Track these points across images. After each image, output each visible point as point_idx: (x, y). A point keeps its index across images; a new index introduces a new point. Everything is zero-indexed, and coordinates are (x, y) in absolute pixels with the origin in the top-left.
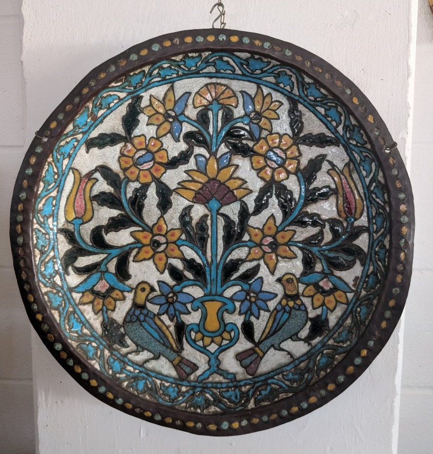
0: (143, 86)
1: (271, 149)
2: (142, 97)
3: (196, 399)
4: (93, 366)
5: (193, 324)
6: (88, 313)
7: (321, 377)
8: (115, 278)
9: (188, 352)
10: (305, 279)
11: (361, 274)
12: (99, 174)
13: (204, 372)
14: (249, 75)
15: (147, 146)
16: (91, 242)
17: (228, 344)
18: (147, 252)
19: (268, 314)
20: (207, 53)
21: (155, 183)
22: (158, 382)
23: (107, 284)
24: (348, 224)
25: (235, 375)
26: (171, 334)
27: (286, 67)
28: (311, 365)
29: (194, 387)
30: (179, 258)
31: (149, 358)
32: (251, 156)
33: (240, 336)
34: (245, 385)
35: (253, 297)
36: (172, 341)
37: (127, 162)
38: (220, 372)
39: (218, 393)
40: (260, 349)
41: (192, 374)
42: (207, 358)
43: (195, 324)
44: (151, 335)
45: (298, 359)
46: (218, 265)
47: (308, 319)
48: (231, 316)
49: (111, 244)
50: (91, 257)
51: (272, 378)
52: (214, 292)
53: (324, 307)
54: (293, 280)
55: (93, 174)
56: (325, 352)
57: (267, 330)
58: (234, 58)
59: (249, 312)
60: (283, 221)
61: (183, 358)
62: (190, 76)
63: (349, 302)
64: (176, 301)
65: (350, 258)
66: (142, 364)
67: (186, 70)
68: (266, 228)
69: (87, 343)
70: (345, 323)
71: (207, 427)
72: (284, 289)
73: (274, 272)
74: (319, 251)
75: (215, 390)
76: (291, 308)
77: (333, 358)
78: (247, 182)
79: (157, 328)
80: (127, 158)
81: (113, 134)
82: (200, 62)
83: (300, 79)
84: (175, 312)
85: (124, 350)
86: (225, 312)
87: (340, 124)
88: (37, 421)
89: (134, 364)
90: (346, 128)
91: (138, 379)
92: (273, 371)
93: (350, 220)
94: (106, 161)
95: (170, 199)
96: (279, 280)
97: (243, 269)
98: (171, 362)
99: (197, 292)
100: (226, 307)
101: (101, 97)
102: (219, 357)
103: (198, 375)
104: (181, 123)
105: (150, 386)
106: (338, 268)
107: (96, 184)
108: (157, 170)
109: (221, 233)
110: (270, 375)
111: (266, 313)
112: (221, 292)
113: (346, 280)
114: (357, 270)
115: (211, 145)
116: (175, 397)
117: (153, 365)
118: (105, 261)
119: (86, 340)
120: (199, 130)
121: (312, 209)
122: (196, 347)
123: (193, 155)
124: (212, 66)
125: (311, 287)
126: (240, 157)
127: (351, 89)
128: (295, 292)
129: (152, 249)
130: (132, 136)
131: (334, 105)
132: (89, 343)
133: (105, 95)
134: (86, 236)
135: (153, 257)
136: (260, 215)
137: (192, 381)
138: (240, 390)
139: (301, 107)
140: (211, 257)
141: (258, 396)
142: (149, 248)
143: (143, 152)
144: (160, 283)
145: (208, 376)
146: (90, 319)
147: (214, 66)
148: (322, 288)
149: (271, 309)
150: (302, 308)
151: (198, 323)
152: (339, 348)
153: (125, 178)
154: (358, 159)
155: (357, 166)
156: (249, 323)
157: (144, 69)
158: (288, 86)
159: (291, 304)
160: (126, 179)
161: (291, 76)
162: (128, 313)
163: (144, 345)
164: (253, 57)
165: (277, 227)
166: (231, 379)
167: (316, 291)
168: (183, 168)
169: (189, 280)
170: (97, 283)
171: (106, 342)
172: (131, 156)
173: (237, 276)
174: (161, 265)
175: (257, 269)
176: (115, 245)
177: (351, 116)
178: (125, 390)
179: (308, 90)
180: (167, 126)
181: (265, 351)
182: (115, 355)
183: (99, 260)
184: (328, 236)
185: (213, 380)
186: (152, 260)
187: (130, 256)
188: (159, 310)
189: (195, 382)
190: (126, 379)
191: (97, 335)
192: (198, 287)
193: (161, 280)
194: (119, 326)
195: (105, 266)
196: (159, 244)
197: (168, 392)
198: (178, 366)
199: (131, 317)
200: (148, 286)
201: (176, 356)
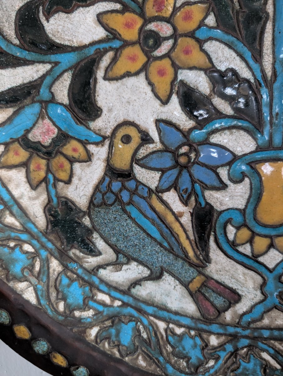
3: (243, 363)
4: (19, 296)
5: (231, 209)
6: (17, 186)
8: (68, 115)
9: (219, 267)
13: (253, 307)
16: (17, 37)
18: (133, 59)
22: (162, 325)
23: (53, 127)
26: (185, 231)
29: (234, 337)
30: (200, 69)
31: (140, 276)
41: (226, 310)
42: (259, 279)
43: (237, 209)
44: (145, 231)
49: (58, 41)
50: (20, 70)
52: (277, 141)
61: (209, 278)
64: (194, 163)
66: (126, 288)
69: (12, 244)
79: (155, 216)
84: (192, 185)
85: (92, 261)
89: (111, 287)
91: (120, 320)
98: (186, 285)
99: (240, 142)
103: (241, 312)
105: (145, 335)
116: (198, 359)
117: (148, 291)
118: (48, 80)
119: (9, 239)
122: (236, 256)
129: (143, 50)
132: (16, 246)
134: (6, 25)
135: (145, 68)
137: (228, 325)
140: (274, 64)
142: (136, 50)
144: (162, 125)
145: (260, 314)
146: (22, 197)
151: (242, 207)
162: (97, 188)
163: (131, 251)
169: (223, 116)
170: (34, 125)
171: (53, 244)
174: (163, 86)
176: (67, 43)
178: (94, 349)
182: (72, 272)
183: (36, 76)
185: (272, 322)
186: (143, 75)
187: (97, 68)
188: (160, 181)
189: (235, 326)
190: (96, 320)
191: (36, 230)
192: (242, 132)
193: (164, 117)
194: (81, 214)
195: (47, 91)
196: (158, 40)
197: (184, 349)
198: (198, 294)
199: (103, 195)
200: (137, 132)
201: (195, 274)
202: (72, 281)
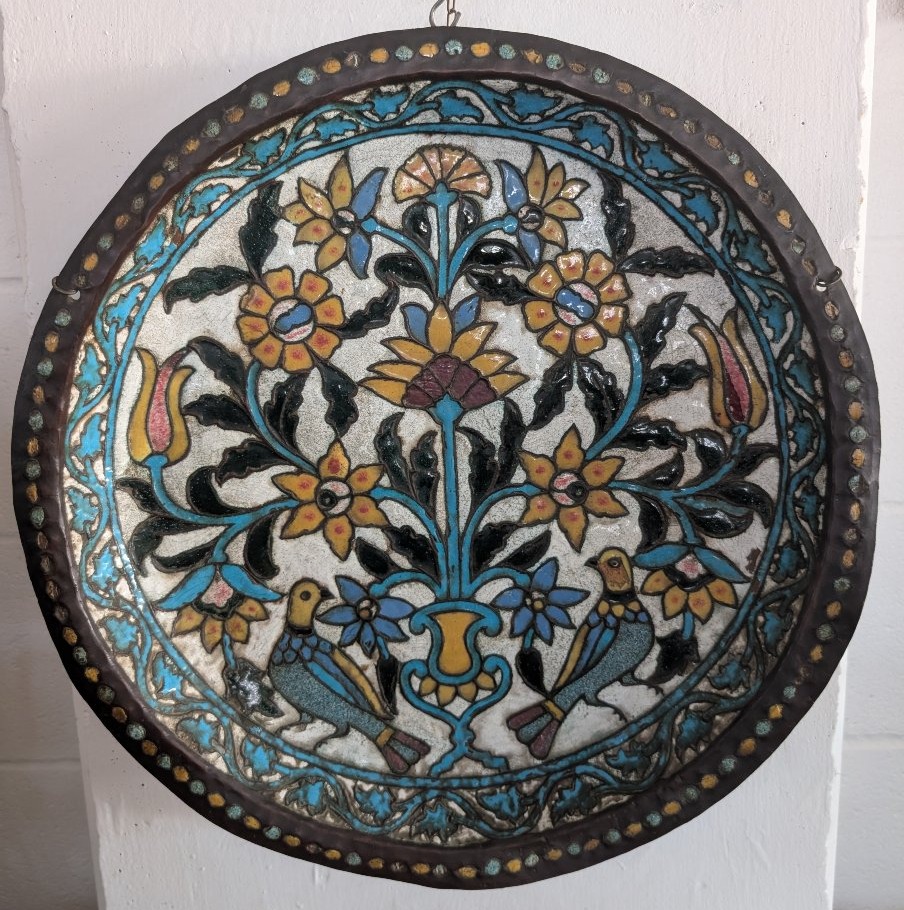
0: (282, 160)
1: (566, 285)
2: (280, 184)
3: (429, 813)
4: (212, 766)
5: (414, 660)
6: (193, 652)
7: (687, 761)
8: (245, 575)
9: (407, 718)
10: (647, 558)
11: (763, 544)
12: (197, 357)
13: (442, 757)
14: (514, 125)
15: (297, 290)
16: (189, 502)
17: (489, 697)
18: (310, 517)
19: (570, 634)
20: (421, 84)
21: (319, 368)
22: (349, 783)
23: (227, 588)
24: (734, 439)
25: (506, 759)
26: (370, 684)
27: (596, 108)
28: (664, 735)
29: (424, 789)
30: (377, 527)
31: (325, 734)
32: (524, 304)
33: (514, 681)
34: (529, 779)
35: (539, 599)
36: (372, 697)
37: (254, 328)
38: (475, 754)
39: (474, 799)
40: (556, 705)
41: (417, 762)
42: (447, 728)
43: (419, 660)
44: (328, 687)
45: (636, 721)
46: (461, 538)
47: (654, 639)
48: (493, 641)
49: (231, 504)
50: (191, 535)
51: (584, 762)
52: (455, 593)
53: (689, 615)
54: (621, 562)
55: (184, 356)
56: (692, 707)
57: (570, 667)
58: (481, 91)
59: (531, 631)
60: (597, 439)
61: (396, 731)
62: (383, 133)
63: (740, 602)
64: (375, 616)
65: (741, 511)
66: (311, 748)
67: (374, 121)
68: (560, 454)
69: (196, 716)
70: (732, 647)
71: (456, 873)
72: (604, 580)
73: (581, 545)
74: (674, 498)
75: (466, 794)
76: (619, 620)
77: (710, 720)
78: (516, 359)
79: (338, 671)
80: (255, 319)
81: (220, 268)
82: (406, 103)
83: (628, 133)
84: (376, 638)
85: (274, 723)
86: (480, 634)
87: (717, 227)
88: (98, 863)
89: (297, 749)
90: (729, 237)
91: (307, 781)
92: (584, 748)
93: (740, 431)
94: (209, 328)
95: (353, 403)
96: (592, 563)
97: (515, 542)
98: (373, 740)
99: (419, 595)
100: (483, 623)
101: (191, 193)
102: (472, 725)
103: (430, 763)
104: (368, 236)
105: (332, 794)
106: (716, 533)
107: (192, 377)
108: (322, 341)
109: (465, 470)
110: (579, 757)
111: (567, 631)
112: (470, 593)
113: (733, 557)
114: (756, 535)
115: (437, 280)
116: (386, 813)
117: (335, 749)
118: (221, 542)
119: (193, 711)
120: (409, 251)
121: (657, 410)
122: (422, 706)
123: (398, 306)
124: (432, 108)
125: (660, 574)
126: (499, 304)
127: (739, 154)
128: (626, 587)
129: (320, 510)
130: (264, 270)
131: (702, 188)
132: (200, 717)
133: (199, 188)
134: (177, 491)
135: (322, 526)
136: (546, 428)
137: (418, 777)
138: (519, 791)
139: (628, 192)
140: (447, 520)
141: (556, 801)
142: (313, 509)
143: (290, 305)
144: (341, 580)
145: (450, 763)
146: (197, 663)
147: (436, 109)
148: (682, 575)
149: (578, 622)
150: (642, 617)
151: (424, 657)
152: (723, 701)
153: (252, 363)
154: (756, 302)
155: (752, 317)
156: (531, 654)
157: (282, 125)
158: (601, 148)
159: (619, 610)
160: (256, 365)
161: (607, 127)
162: (276, 646)
163: (315, 709)
164: (522, 88)
165: (584, 452)
166: (498, 768)
167: (670, 583)
168: (377, 334)
169: (402, 570)
170: (208, 587)
171: (234, 709)
172: (264, 314)
173: (502, 558)
174: (341, 542)
175: (544, 541)
176: (241, 506)
177: (740, 213)
178: (285, 810)
179: (644, 157)
180: (338, 245)
181: (566, 707)
182: (255, 736)
183: (208, 539)
184: (693, 467)
185: (461, 771)
186: (320, 533)
187: (273, 528)
188: (342, 635)
189: (425, 778)
190: (283, 783)
191: (215, 697)
192: (421, 585)
193: (343, 573)
194: (260, 675)
195: (221, 552)
196: (334, 499)
197: (372, 805)
198: (387, 748)
199: (283, 653)
200: (316, 587)
201: (383, 728)
202: (256, 746)
